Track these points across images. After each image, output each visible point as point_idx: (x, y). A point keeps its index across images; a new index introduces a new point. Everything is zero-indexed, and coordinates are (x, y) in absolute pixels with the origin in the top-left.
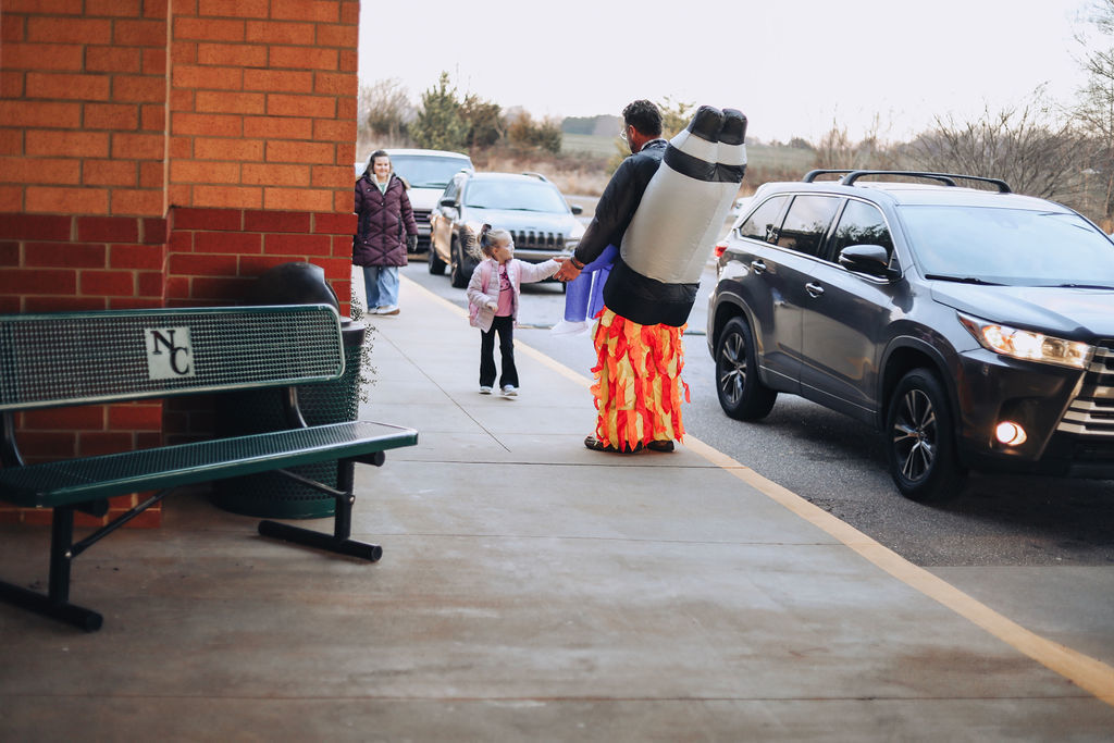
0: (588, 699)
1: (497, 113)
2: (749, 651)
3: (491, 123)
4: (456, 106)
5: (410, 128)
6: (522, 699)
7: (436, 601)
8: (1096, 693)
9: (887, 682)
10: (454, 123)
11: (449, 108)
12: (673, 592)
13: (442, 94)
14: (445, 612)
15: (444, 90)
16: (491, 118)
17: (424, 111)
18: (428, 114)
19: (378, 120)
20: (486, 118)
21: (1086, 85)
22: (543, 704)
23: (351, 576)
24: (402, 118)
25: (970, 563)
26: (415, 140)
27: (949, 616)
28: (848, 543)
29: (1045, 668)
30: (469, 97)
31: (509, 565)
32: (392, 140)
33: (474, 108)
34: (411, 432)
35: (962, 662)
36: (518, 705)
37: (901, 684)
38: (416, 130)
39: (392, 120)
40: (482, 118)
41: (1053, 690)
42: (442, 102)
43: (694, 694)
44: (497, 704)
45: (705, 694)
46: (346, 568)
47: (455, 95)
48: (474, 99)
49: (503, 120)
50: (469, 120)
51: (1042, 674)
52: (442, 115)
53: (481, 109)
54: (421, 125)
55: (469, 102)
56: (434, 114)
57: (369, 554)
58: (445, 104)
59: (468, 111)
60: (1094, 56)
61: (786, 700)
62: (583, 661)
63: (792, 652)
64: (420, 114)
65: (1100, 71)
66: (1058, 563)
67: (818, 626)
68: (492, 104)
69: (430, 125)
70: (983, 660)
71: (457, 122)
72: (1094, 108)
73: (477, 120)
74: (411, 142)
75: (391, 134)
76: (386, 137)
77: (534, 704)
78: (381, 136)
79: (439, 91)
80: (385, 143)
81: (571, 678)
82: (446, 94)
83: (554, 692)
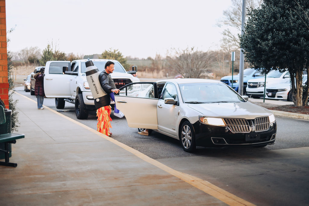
0: (63, 191)
1: (64, 56)
2: (104, 179)
3: (62, 58)
4: (52, 54)
5: (40, 61)
6: (46, 192)
7: (29, 174)
8: (185, 181)
9: (136, 182)
10: (52, 59)
11: (50, 55)
12: (89, 168)
13: (48, 51)
14: (31, 176)
15: (49, 50)
16: (62, 57)
17: (43, 56)
18: (45, 57)
19: (31, 59)
20: (61, 57)
21: (222, 38)
22: (51, 193)
23: (9, 171)
24: (38, 59)
25: (168, 157)
26: (41, 64)
27: (156, 168)
28: (136, 155)
29: (175, 177)
30: (56, 51)
31: (50, 165)
32: (35, 65)
33: (57, 54)
34: (23, 135)
35: (156, 177)
36: (45, 194)
37: (139, 182)
38: (41, 62)
39: (34, 59)
40: (60, 57)
41: (175, 181)
42: (48, 53)
43: (88, 188)
44: (41, 194)
45: (91, 188)
46: (8, 169)
47: (52, 51)
48: (57, 51)
49: (66, 57)
50: (56, 57)
51: (174, 178)
52: (49, 57)
53: (59, 54)
54: (43, 60)
55: (56, 53)
56: (46, 57)
57: (14, 165)
58: (49, 54)
59: (56, 55)
60: (224, 31)
61: (110, 188)
62: (63, 184)
63: (115, 178)
64: (42, 57)
65: (225, 34)
66: (190, 156)
67: (123, 173)
68: (63, 53)
69: (45, 60)
70: (161, 176)
71: (53, 58)
72: (224, 44)
73: (58, 58)
74: (40, 65)
75: (35, 63)
76: (33, 64)
77: (50, 193)
78: (32, 64)
79: (47, 50)
80: (33, 65)
81: (60, 187)
82: (50, 51)
83: (55, 190)
